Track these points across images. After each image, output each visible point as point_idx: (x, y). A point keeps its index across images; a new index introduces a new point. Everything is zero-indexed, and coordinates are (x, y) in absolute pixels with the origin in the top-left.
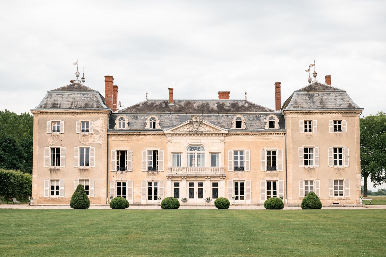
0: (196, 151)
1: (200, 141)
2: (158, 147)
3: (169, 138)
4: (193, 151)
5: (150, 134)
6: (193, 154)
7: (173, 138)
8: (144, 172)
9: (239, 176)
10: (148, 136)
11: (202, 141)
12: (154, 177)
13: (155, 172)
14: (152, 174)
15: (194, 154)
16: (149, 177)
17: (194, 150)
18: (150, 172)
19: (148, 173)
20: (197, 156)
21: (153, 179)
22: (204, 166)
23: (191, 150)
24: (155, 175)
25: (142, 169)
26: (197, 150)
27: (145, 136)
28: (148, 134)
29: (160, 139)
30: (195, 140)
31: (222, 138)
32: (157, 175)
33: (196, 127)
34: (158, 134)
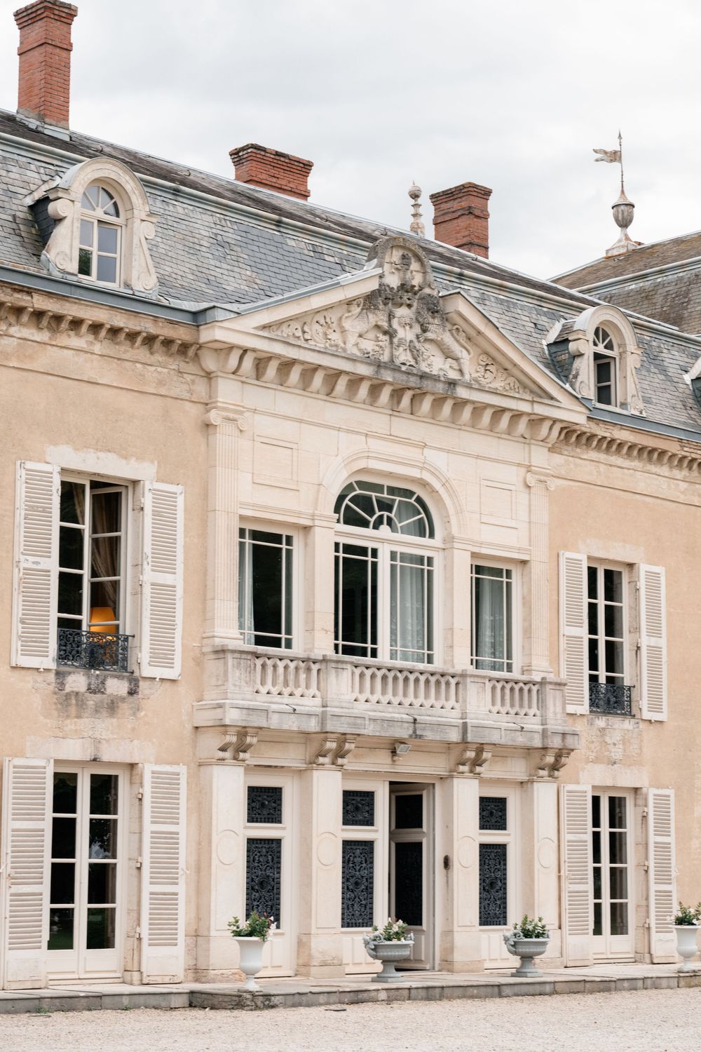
0: (384, 528)
1: (412, 453)
2: (140, 458)
3: (228, 391)
4: (365, 524)
5: (96, 328)
6: (363, 551)
7: (256, 397)
8: (29, 677)
9: (617, 753)
10: (81, 341)
11: (432, 456)
12: (104, 727)
13: (116, 686)
14: (92, 700)
15: (375, 553)
16: (70, 725)
17: (376, 527)
18: (78, 681)
19: (62, 685)
20: (393, 568)
21: (97, 742)
22: (430, 660)
23: (352, 519)
24: (112, 707)
25: (16, 645)
26: (394, 529)
27: (44, 336)
28: (76, 324)
29: (161, 383)
30: (392, 438)
31: (540, 457)
32: (124, 708)
33: (406, 334)
34: (150, 340)
